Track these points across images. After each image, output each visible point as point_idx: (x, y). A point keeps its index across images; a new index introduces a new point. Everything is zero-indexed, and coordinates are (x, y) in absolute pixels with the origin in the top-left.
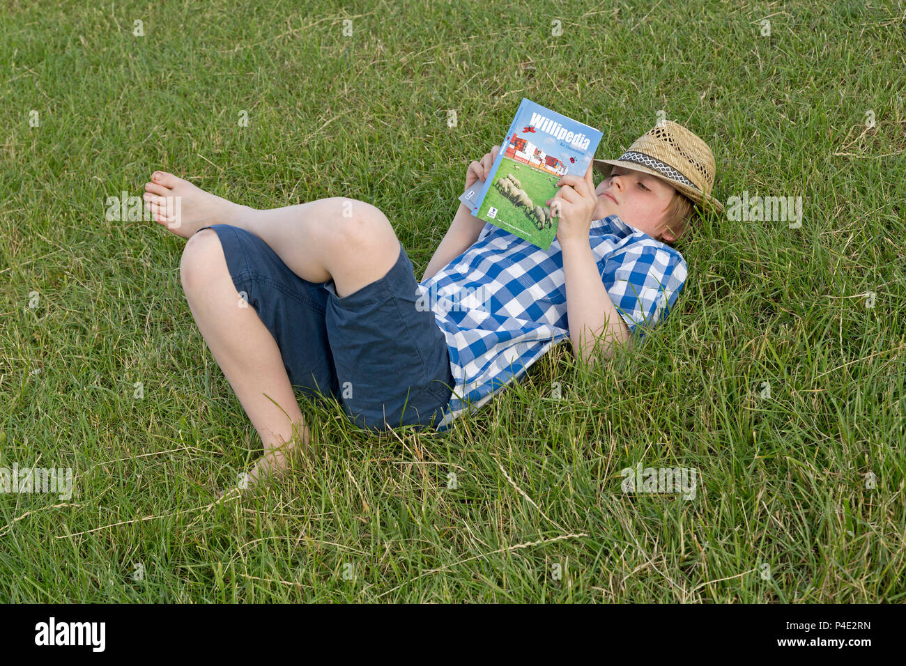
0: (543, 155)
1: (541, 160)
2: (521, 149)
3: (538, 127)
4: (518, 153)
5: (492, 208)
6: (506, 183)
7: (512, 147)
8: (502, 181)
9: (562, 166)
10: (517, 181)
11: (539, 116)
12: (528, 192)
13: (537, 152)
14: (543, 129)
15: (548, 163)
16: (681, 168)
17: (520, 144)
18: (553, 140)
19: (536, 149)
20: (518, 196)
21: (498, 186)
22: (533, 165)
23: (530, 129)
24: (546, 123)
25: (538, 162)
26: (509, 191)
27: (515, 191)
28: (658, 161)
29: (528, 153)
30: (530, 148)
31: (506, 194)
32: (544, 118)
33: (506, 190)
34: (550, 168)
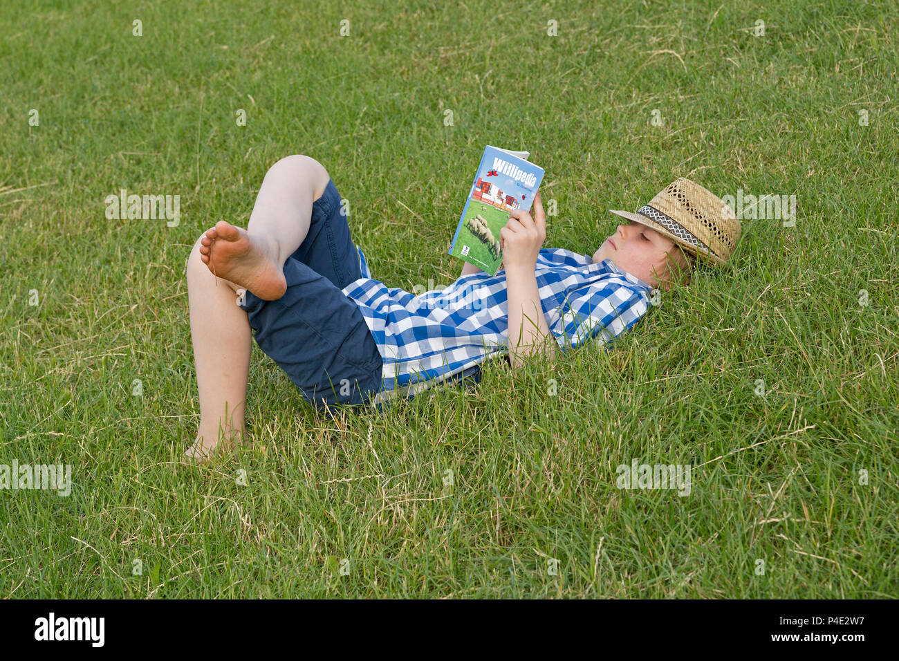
0: (504, 196)
1: (502, 200)
2: (487, 192)
3: (500, 170)
4: (485, 195)
5: (465, 247)
6: (476, 223)
7: (479, 190)
8: (472, 222)
9: (517, 203)
10: (485, 221)
11: (500, 161)
12: (492, 230)
13: (500, 193)
14: (504, 173)
15: (507, 203)
16: (685, 222)
17: (486, 188)
18: (512, 181)
19: (499, 191)
20: (485, 234)
21: (469, 226)
22: (497, 204)
23: (493, 173)
24: (507, 166)
25: (500, 202)
26: (478, 231)
27: (483, 230)
28: (662, 214)
29: (493, 195)
30: (494, 190)
31: (475, 233)
32: (504, 162)
33: (476, 229)
34: (508, 206)
